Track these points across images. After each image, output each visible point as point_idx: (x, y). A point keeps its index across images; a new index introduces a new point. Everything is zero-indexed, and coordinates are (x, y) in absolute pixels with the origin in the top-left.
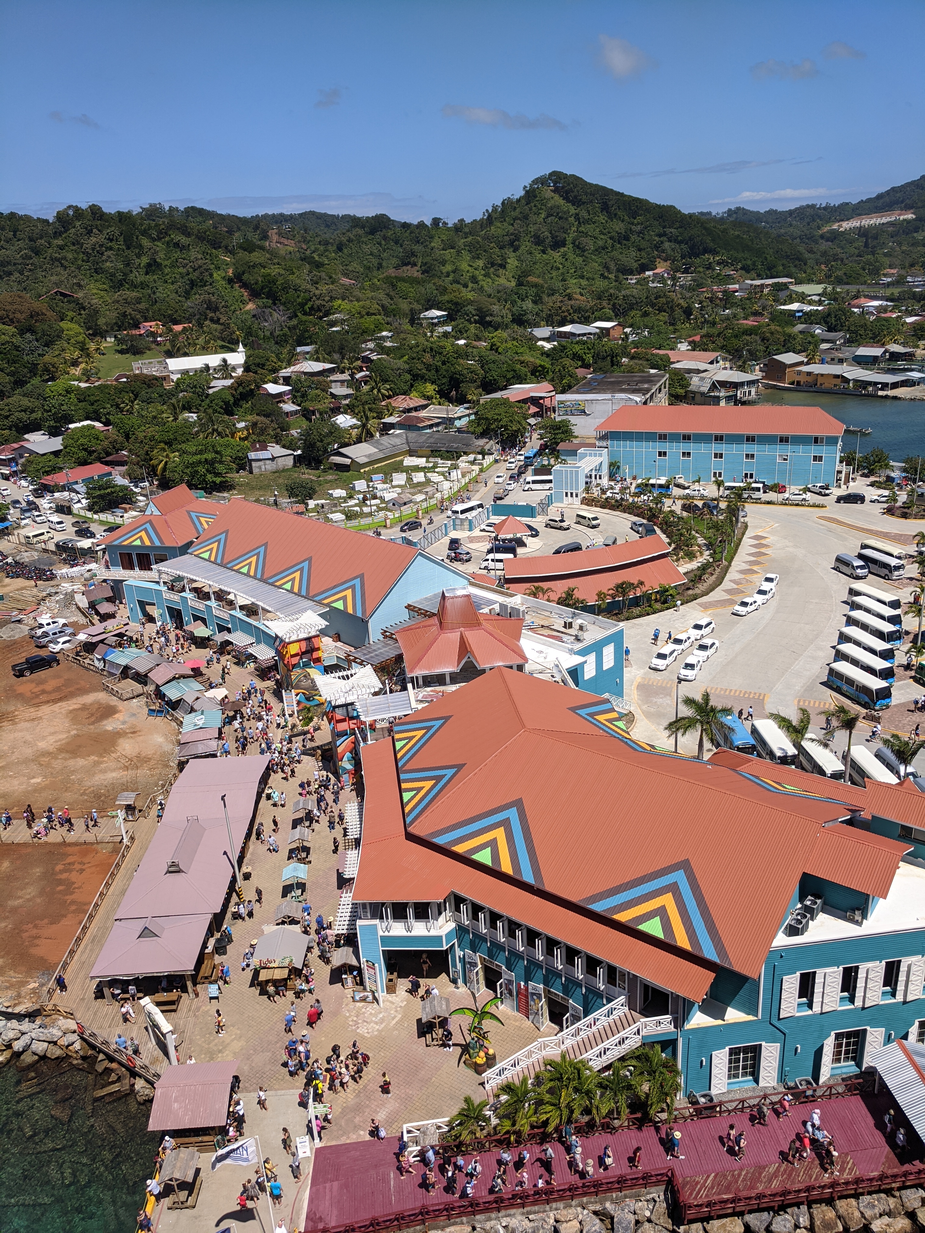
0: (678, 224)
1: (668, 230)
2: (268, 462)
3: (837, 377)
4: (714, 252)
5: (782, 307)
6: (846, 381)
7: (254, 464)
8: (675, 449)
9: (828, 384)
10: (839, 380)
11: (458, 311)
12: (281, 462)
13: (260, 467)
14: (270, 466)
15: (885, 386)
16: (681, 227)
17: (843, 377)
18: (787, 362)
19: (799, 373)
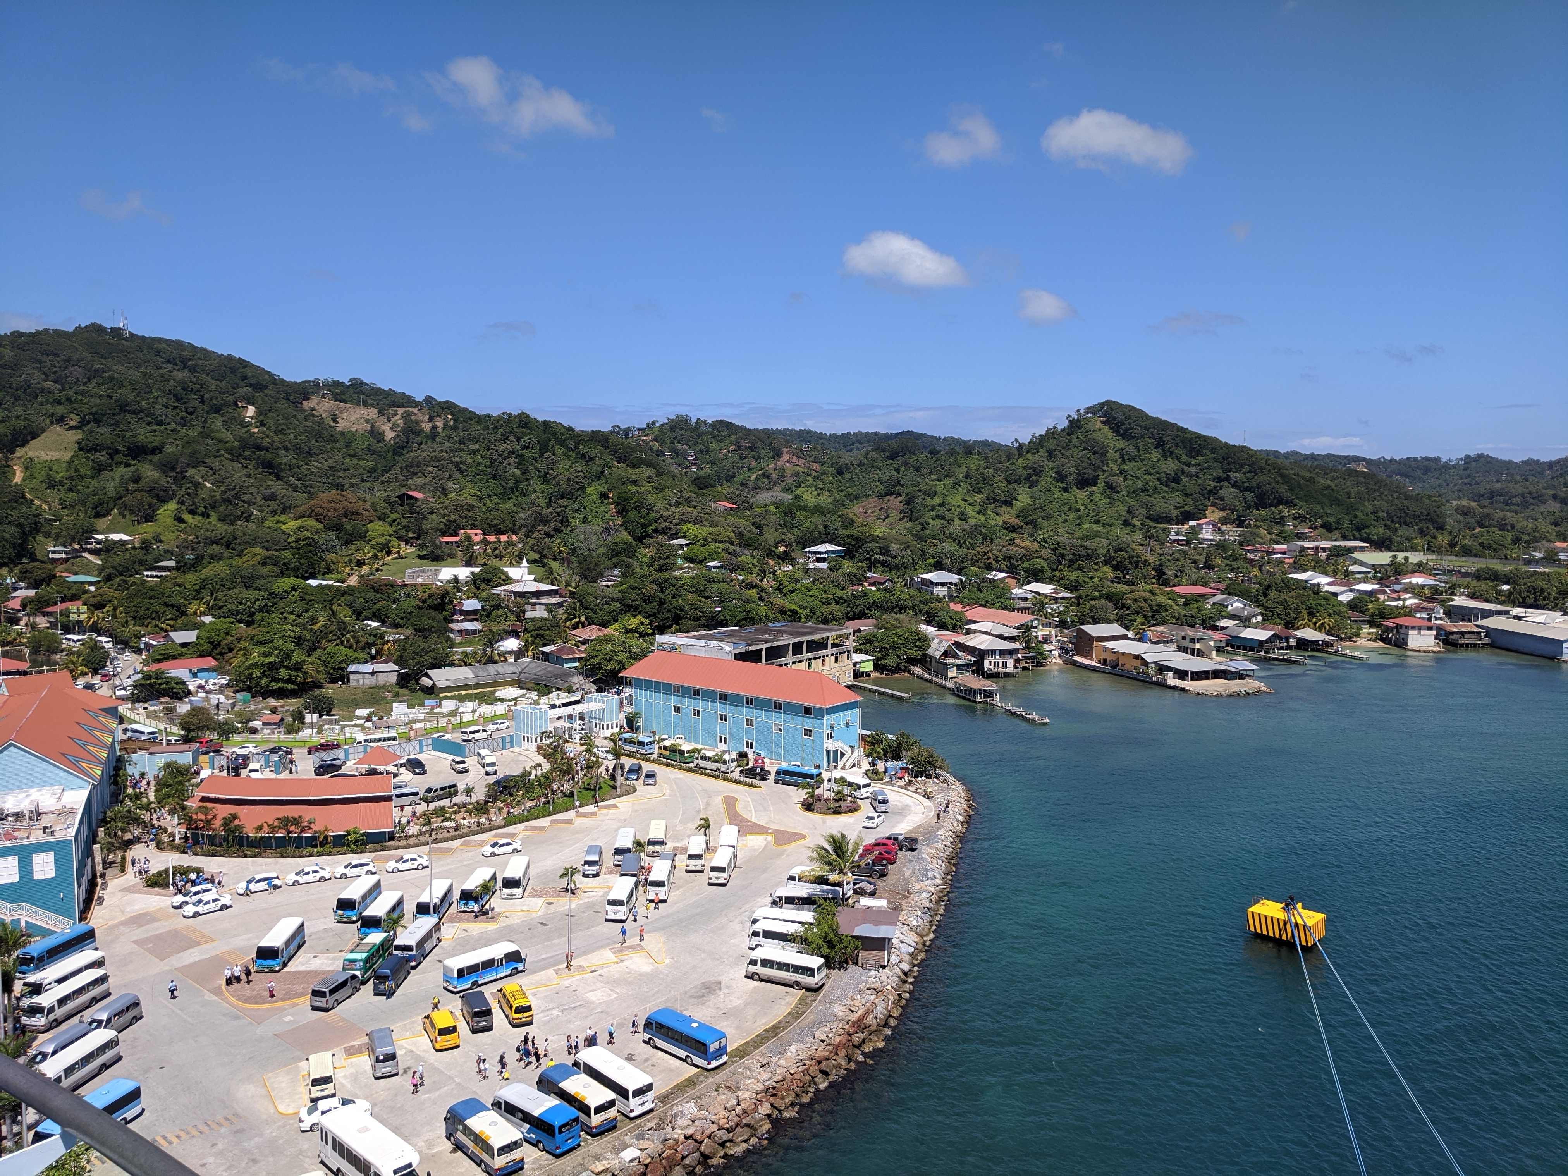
0: (1247, 468)
1: (1233, 475)
2: (367, 676)
3: (1137, 657)
4: (1290, 504)
6: (1145, 663)
7: (352, 676)
8: (688, 704)
9: (1129, 666)
10: (1139, 661)
11: (860, 547)
12: (382, 679)
13: (358, 681)
14: (369, 681)
15: (1181, 674)
16: (1250, 472)
17: (1143, 659)
18: (1094, 635)
19: (1105, 649)
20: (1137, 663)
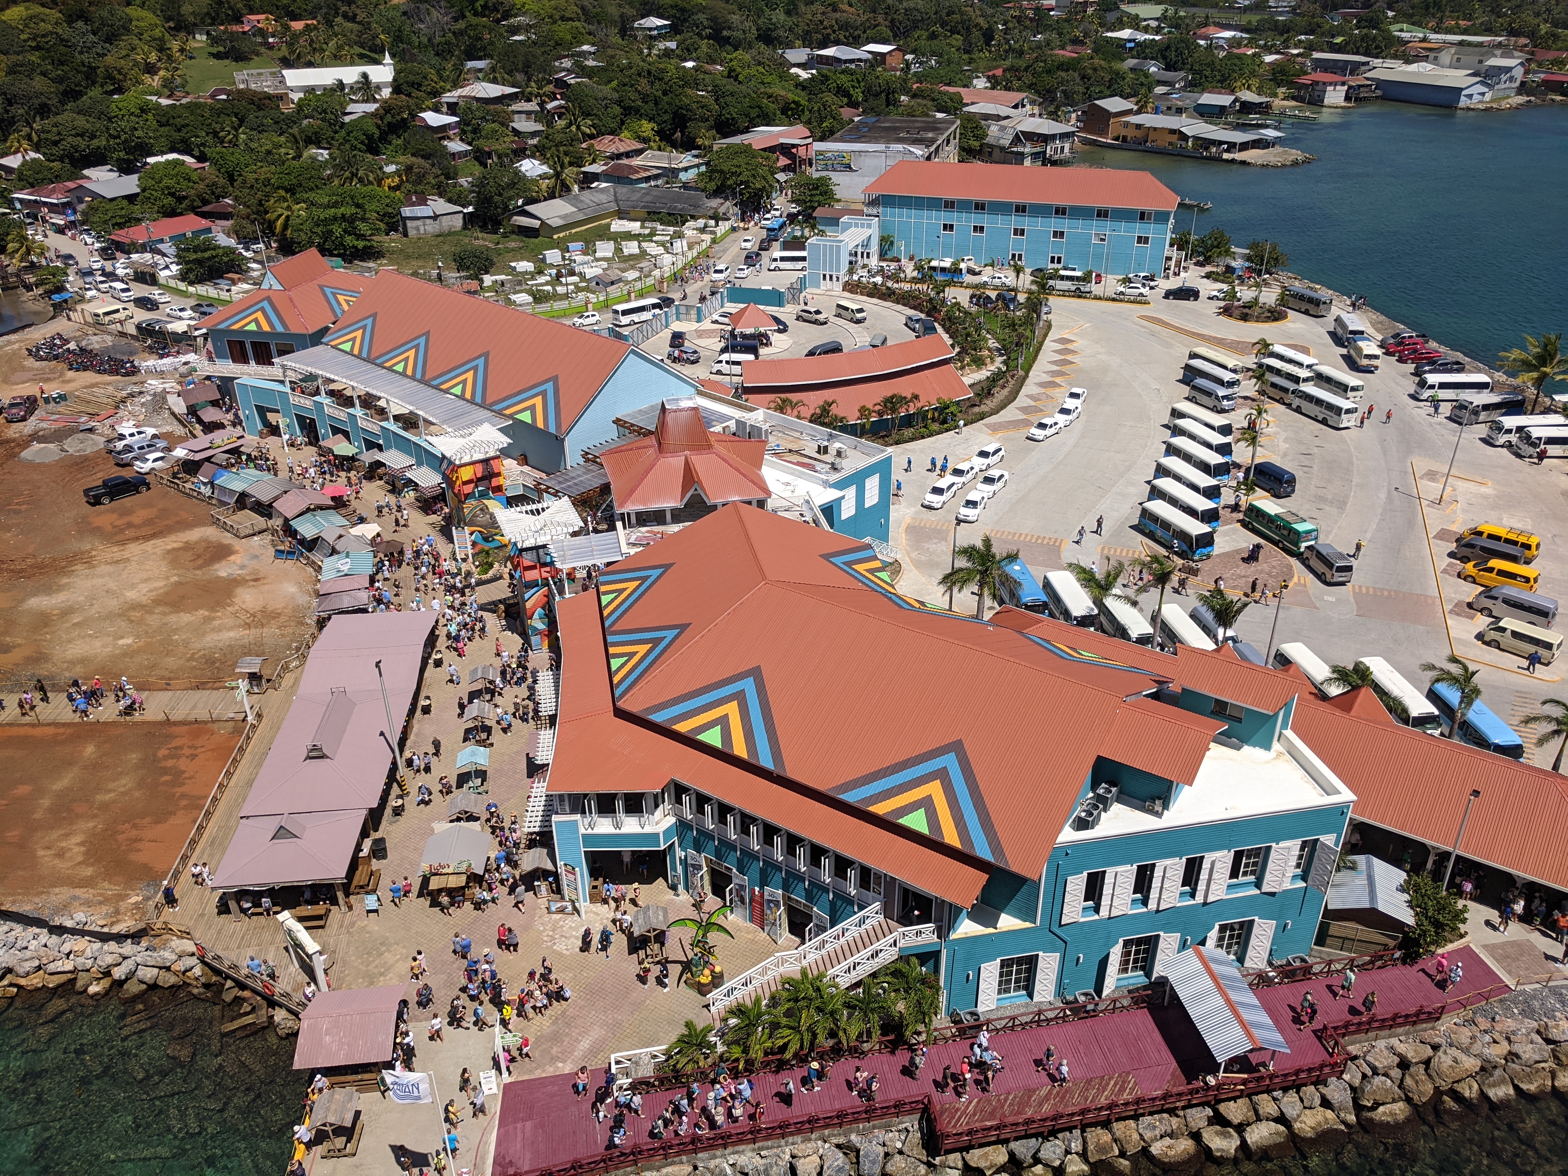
2: (428, 221)
3: (1173, 132)
5: (1109, 34)
6: (1184, 137)
7: (409, 224)
8: (964, 221)
9: (1163, 142)
10: (1176, 136)
11: (685, 20)
12: (446, 222)
13: (417, 229)
14: (431, 227)
15: (1232, 146)
17: (1181, 132)
18: (1113, 110)
19: (1127, 124)
20: (1174, 138)
